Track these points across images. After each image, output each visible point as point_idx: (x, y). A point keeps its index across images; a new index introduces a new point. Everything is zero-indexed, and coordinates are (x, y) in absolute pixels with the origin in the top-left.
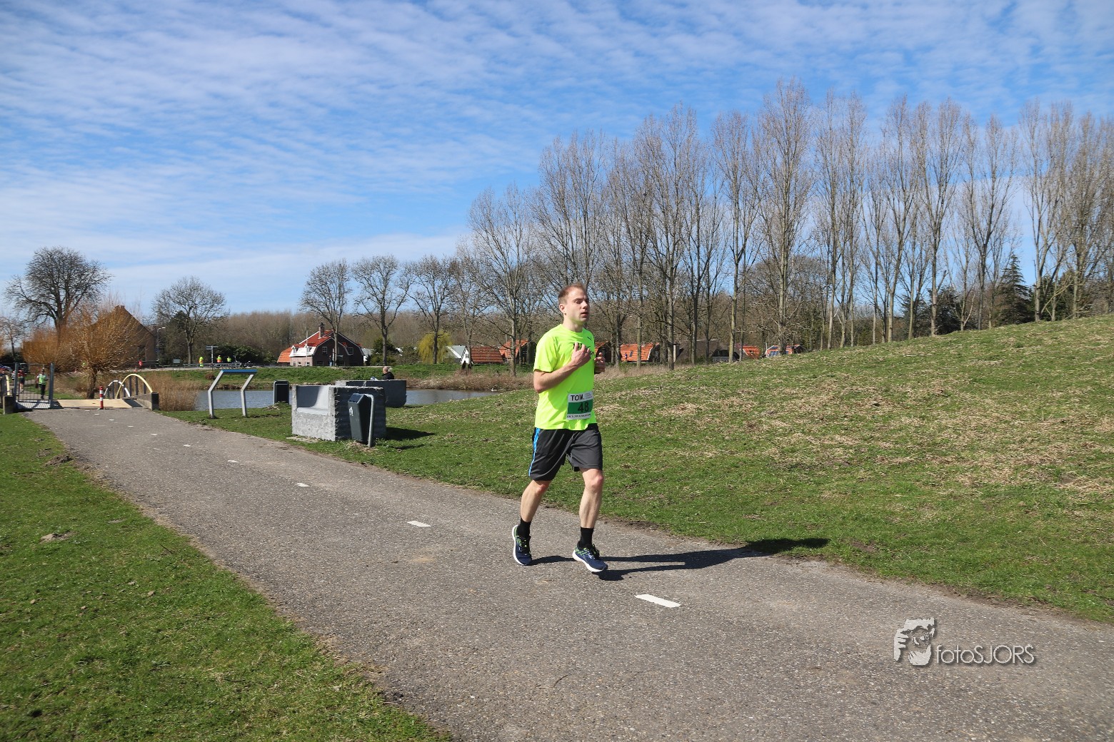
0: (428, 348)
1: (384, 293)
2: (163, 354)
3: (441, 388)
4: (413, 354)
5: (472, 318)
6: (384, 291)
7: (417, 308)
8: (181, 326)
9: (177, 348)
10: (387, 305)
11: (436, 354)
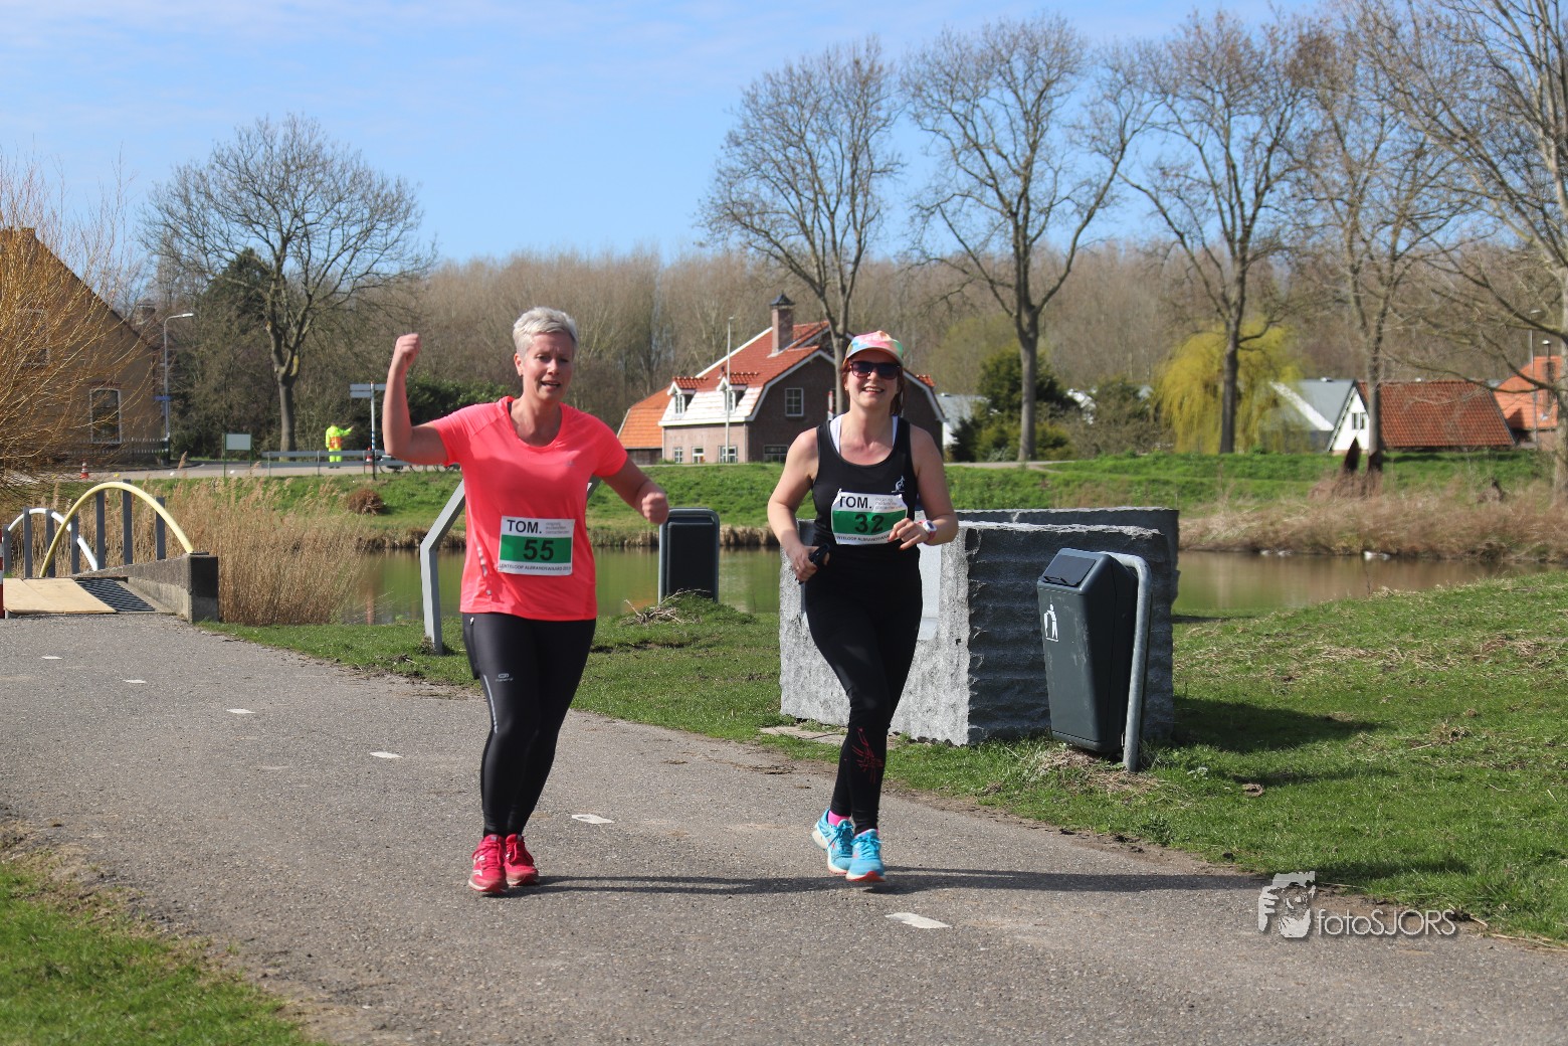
0: (1197, 391)
1: (1026, 173)
2: (183, 413)
3: (1253, 550)
4: (1141, 415)
5: (1388, 265)
6: (1029, 164)
7: (1156, 231)
8: (251, 305)
9: (235, 395)
10: (1036, 221)
11: (1234, 413)
